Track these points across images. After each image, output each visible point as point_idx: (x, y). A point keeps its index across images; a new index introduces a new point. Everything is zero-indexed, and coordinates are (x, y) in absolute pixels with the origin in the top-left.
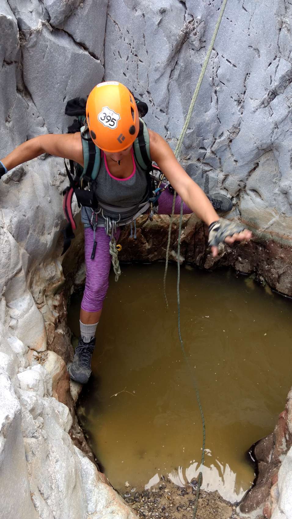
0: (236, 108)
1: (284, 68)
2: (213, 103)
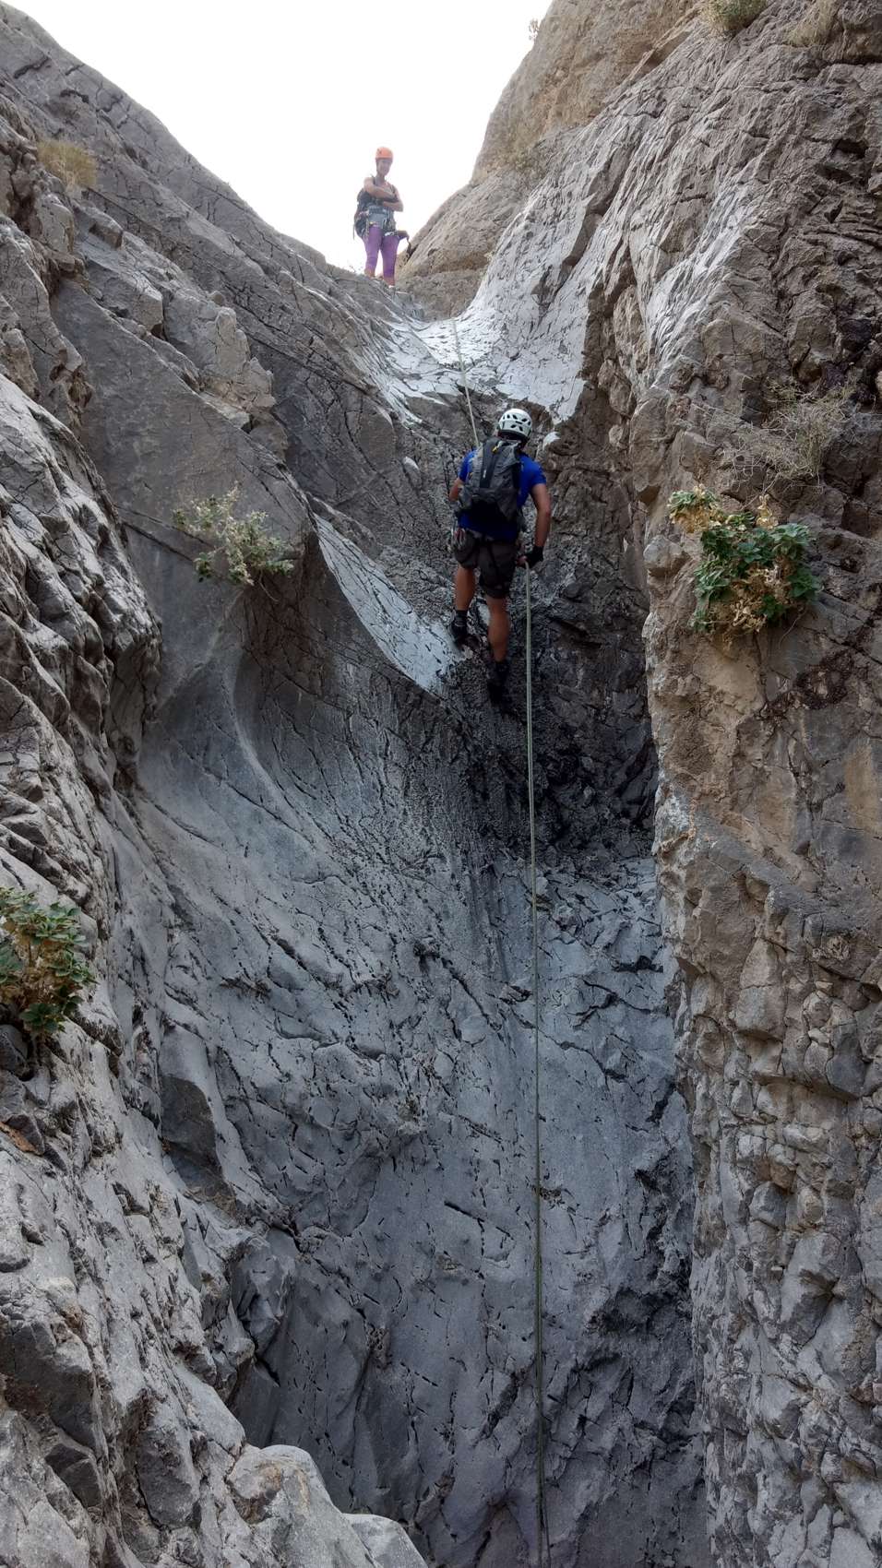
0: (445, 1446)
1: (502, 1382)
2: (411, 1442)
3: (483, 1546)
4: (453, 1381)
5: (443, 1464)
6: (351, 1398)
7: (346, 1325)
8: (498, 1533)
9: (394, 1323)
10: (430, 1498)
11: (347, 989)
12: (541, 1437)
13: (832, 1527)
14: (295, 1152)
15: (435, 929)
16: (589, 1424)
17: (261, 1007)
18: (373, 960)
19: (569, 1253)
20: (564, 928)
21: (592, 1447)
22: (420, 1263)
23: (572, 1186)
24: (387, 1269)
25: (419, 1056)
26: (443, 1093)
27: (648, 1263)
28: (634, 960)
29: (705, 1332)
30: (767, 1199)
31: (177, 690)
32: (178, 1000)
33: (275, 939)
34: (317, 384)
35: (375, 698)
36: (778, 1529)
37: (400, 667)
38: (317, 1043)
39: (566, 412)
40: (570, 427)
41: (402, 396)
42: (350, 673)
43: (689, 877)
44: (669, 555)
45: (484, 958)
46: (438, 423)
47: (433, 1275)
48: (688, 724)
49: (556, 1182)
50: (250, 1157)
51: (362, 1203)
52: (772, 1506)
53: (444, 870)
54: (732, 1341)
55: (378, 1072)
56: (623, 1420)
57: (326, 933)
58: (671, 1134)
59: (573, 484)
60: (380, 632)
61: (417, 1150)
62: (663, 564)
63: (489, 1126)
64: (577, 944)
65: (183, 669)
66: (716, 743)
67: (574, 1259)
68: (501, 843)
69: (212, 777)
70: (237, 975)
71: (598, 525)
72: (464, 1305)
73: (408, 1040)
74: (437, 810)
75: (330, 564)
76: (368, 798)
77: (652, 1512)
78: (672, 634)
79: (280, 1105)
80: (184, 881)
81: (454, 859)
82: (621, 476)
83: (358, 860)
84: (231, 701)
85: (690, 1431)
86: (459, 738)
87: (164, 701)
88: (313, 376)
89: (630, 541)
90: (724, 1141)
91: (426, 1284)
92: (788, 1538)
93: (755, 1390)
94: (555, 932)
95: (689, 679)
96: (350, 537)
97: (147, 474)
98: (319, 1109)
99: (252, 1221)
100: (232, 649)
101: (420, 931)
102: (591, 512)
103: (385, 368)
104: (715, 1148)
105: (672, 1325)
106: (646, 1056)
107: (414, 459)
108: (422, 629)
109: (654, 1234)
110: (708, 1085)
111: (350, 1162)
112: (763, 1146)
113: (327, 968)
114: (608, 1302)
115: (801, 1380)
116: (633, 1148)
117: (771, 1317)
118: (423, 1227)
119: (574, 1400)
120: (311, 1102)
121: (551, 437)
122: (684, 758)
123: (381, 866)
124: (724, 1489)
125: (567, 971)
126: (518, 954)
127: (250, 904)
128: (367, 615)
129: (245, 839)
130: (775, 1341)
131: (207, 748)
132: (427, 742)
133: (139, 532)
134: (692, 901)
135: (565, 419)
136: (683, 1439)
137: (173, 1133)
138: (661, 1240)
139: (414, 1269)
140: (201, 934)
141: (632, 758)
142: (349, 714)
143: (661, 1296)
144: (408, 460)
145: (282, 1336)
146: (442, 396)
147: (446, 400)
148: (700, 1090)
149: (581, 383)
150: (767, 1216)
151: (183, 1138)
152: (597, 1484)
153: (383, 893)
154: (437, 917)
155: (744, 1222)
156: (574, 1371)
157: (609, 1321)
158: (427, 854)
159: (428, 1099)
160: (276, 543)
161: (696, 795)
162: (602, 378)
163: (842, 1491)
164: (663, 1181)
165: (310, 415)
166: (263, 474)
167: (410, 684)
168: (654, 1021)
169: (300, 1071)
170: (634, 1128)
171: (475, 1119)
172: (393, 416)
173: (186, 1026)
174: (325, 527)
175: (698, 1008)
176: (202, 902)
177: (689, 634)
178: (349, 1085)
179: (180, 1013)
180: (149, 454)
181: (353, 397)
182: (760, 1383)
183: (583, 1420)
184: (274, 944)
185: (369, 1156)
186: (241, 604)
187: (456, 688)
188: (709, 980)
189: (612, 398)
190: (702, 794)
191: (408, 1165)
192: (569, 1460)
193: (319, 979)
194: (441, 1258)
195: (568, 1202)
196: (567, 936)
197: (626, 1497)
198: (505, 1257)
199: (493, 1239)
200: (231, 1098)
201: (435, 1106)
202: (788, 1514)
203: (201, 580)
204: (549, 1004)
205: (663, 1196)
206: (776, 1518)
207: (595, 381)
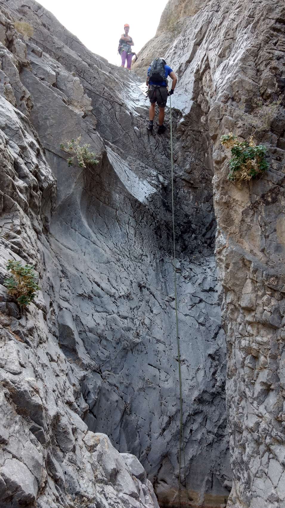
0: (148, 438)
1: (166, 419)
2: (138, 437)
3: (160, 468)
4: (151, 419)
5: (148, 444)
6: (119, 423)
7: (117, 401)
8: (165, 464)
9: (132, 401)
10: (143, 454)
11: (117, 297)
12: (179, 436)
13: (269, 459)
14: (101, 348)
15: (145, 278)
16: (193, 432)
17: (90, 303)
18: (125, 288)
19: (187, 379)
20: (186, 278)
21: (194, 439)
22: (140, 383)
23: (188, 359)
24: (130, 384)
25: (140, 318)
26: (147, 330)
27: (212, 383)
28: (208, 288)
29: (230, 402)
30: (250, 360)
31: (61, 202)
32: (63, 300)
33: (94, 281)
34: (106, 103)
35: (125, 205)
36: (252, 460)
37: (133, 195)
38: (107, 314)
39: (187, 111)
40: (187, 117)
41: (133, 107)
42: (117, 197)
43: (226, 259)
44: (221, 156)
45: (160, 288)
46: (145, 116)
47: (144, 386)
48: (226, 211)
49: (183, 358)
50: (87, 349)
51: (122, 364)
52: (250, 453)
53: (148, 260)
54: (238, 404)
55: (127, 323)
56: (204, 430)
57: (110, 280)
58: (219, 343)
59: (189, 135)
60: (127, 184)
61: (139, 347)
62: (219, 159)
63: (162, 340)
64: (190, 283)
65: (64, 195)
66: (235, 217)
67: (189, 381)
68: (166, 252)
69: (73, 230)
70: (82, 293)
71: (197, 149)
72: (154, 396)
73: (136, 313)
74: (145, 241)
75: (110, 161)
76: (123, 237)
77: (213, 458)
78: (221, 182)
79: (96, 333)
80: (65, 263)
81: (150, 257)
82: (205, 132)
83: (120, 257)
84: (79, 206)
85: (225, 434)
86: (152, 218)
87: (58, 206)
88: (105, 100)
89: (208, 154)
90: (237, 342)
91: (142, 389)
92: (255, 462)
93: (245, 418)
94: (183, 280)
95: (227, 196)
96: (117, 153)
97: (51, 132)
98: (109, 335)
99: (88, 369)
100: (79, 189)
101: (140, 279)
102: (195, 144)
103: (128, 97)
104: (234, 345)
105: (220, 402)
106: (212, 319)
107: (137, 127)
108: (140, 183)
109: (214, 374)
110: (232, 325)
111: (118, 351)
112: (249, 344)
113: (111, 291)
114: (200, 395)
115: (260, 415)
116: (208, 347)
117: (251, 396)
118: (141, 371)
119: (189, 424)
120: (106, 332)
121: (182, 120)
122: (225, 222)
123: (127, 259)
124: (235, 449)
125: (187, 292)
126: (171, 287)
127: (86, 271)
128: (122, 178)
129: (84, 250)
130: (252, 403)
131: (71, 221)
132: (142, 219)
133: (49, 151)
134: (227, 267)
135: (187, 114)
136: (222, 436)
137: (62, 341)
138: (216, 376)
139: (138, 384)
140: (71, 280)
141: (208, 225)
142: (117, 210)
143: (216, 393)
144: (135, 128)
145: (97, 404)
146: (147, 107)
147: (148, 108)
148: (229, 326)
149: (192, 102)
150: (250, 365)
151: (65, 343)
152: (195, 450)
153: (128, 267)
154: (145, 275)
155: (243, 367)
156: (189, 416)
157: (200, 400)
158: (142, 255)
159: (143, 331)
160: (93, 154)
161: (229, 234)
162: (199, 100)
163: (272, 447)
164: (217, 357)
165: (104, 113)
166: (89, 132)
167: (136, 201)
168: (214, 307)
169: (102, 323)
170: (208, 341)
171: (158, 338)
172: (131, 113)
173: (66, 308)
174: (109, 150)
175: (229, 301)
176: (70, 270)
177: (227, 182)
178: (118, 327)
179: (64, 304)
180: (52, 125)
181: (118, 107)
182: (247, 416)
183: (191, 431)
184: (94, 283)
185: (124, 349)
186: (82, 174)
187: (151, 202)
188: (232, 292)
189: (202, 107)
190: (231, 233)
191: (136, 352)
192: (187, 442)
193: (108, 294)
194: (147, 381)
195: (187, 364)
196: (187, 281)
197: (205, 454)
198: (167, 381)
199: (163, 375)
200: (80, 331)
201: (145, 334)
202: (255, 455)
203: (69, 166)
204: (181, 302)
205: (217, 362)
206: (251, 456)
207: (197, 102)
